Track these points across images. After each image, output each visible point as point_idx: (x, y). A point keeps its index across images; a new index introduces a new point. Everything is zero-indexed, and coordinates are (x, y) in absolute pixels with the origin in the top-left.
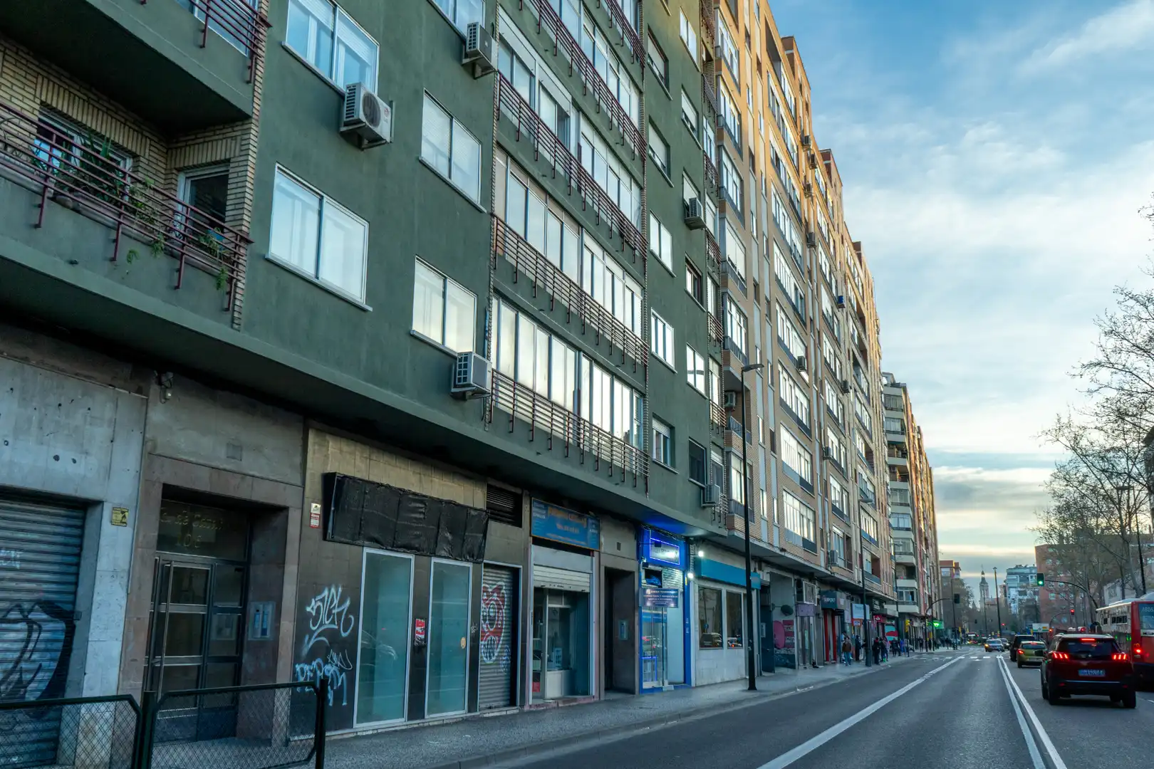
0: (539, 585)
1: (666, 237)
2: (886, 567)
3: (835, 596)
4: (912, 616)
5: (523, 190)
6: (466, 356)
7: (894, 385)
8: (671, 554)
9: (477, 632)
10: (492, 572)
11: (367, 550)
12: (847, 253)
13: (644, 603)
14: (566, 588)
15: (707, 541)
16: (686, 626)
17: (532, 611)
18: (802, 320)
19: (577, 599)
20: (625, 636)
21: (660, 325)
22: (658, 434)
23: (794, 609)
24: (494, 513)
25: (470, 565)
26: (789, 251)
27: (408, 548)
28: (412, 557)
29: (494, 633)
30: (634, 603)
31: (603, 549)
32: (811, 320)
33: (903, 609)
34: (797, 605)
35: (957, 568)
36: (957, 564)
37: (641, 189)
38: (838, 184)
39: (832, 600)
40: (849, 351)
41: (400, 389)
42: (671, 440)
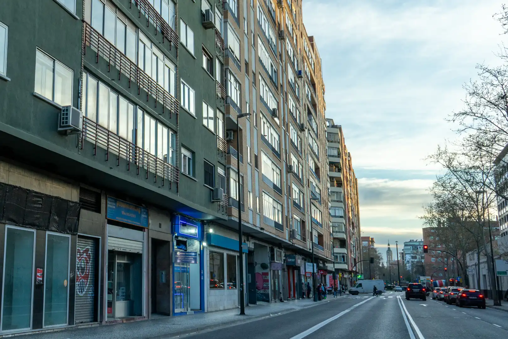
0: (111, 249)
1: (191, 34)
2: (327, 240)
3: (295, 258)
4: (343, 271)
5: (102, 6)
6: (67, 109)
7: (334, 126)
8: (193, 231)
9: (74, 277)
10: (83, 241)
11: (7, 226)
12: (304, 43)
13: (176, 260)
14: (128, 251)
15: (214, 223)
16: (202, 275)
17: (107, 264)
18: (275, 85)
19: (135, 257)
20: (164, 281)
21: (186, 89)
22: (185, 156)
23: (269, 265)
24: (83, 204)
25: (69, 236)
26: (267, 42)
27: (32, 225)
28: (34, 231)
29: (83, 277)
30: (169, 261)
31: (150, 227)
32: (281, 86)
33: (338, 266)
34: (270, 263)
35: (372, 241)
36: (372, 239)
37: (175, 4)
39: (293, 260)
40: (305, 105)
41: (28, 129)
42: (193, 161)
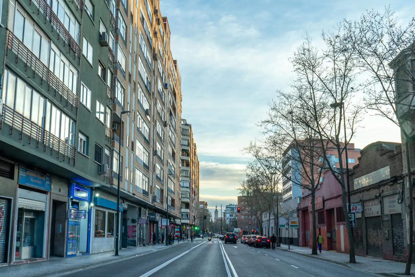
0: (21, 207)
1: (90, 48)
2: (177, 203)
3: (155, 215)
4: (186, 224)
5: (23, 19)
7: (186, 125)
8: (84, 195)
12: (170, 64)
13: (71, 216)
14: (34, 209)
15: (101, 189)
16: (89, 227)
17: (17, 219)
18: (149, 93)
19: (39, 214)
20: (61, 231)
21: (85, 90)
22: (81, 139)
23: (137, 221)
24: (1, 173)
26: (145, 61)
30: (65, 217)
31: (52, 191)
32: (153, 93)
33: (183, 221)
34: (138, 219)
35: (206, 204)
36: (206, 203)
37: (80, 25)
38: (169, 33)
39: (154, 217)
40: (168, 108)
42: (87, 143)
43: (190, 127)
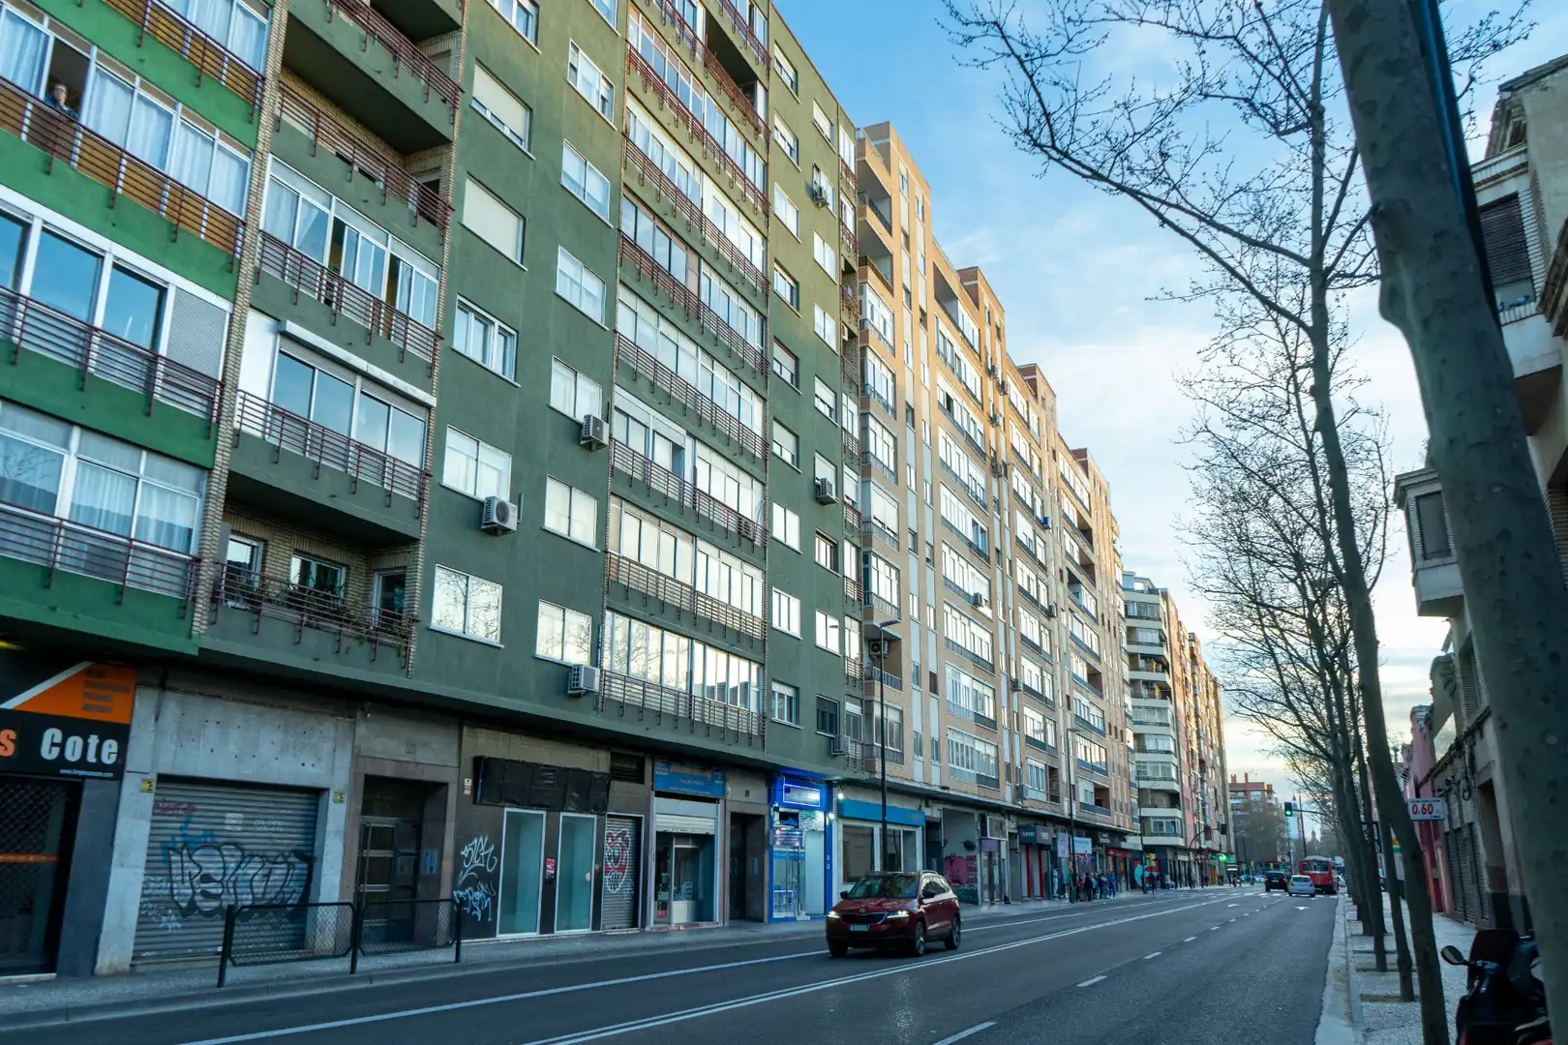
0: (661, 830)
1: (793, 520)
2: (1119, 793)
3: (1034, 830)
6: (578, 668)
9: (601, 869)
10: (616, 822)
11: (506, 810)
13: (774, 842)
14: (689, 831)
15: (849, 784)
16: (828, 862)
17: (654, 851)
18: (981, 554)
19: (705, 841)
20: (756, 871)
21: (784, 600)
22: (781, 696)
23: (977, 844)
24: (617, 774)
25: (595, 817)
26: (963, 490)
27: (540, 806)
28: (544, 813)
29: (618, 869)
30: (765, 844)
31: (729, 797)
32: (997, 551)
34: (980, 840)
35: (1270, 791)
36: (1270, 786)
37: (763, 484)
39: (1032, 834)
40: (1061, 571)
41: (525, 697)
42: (794, 703)
43: (1165, 596)
